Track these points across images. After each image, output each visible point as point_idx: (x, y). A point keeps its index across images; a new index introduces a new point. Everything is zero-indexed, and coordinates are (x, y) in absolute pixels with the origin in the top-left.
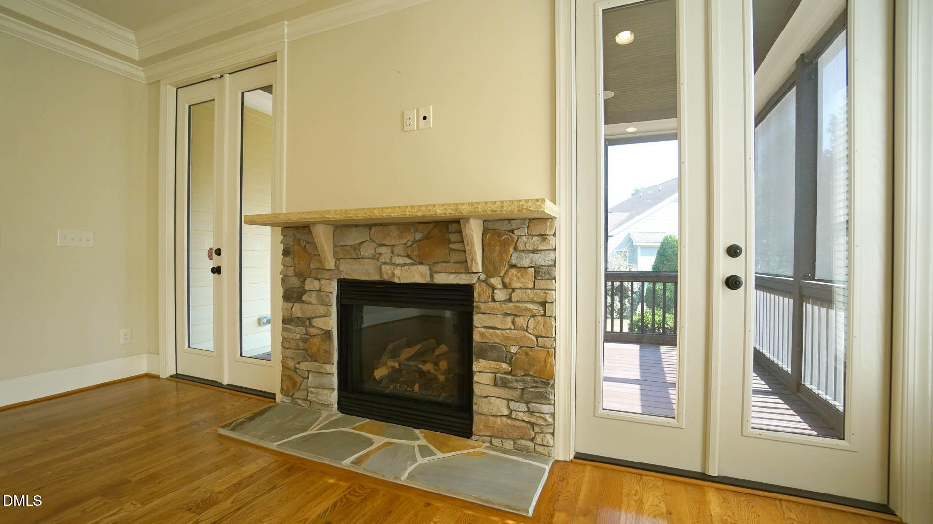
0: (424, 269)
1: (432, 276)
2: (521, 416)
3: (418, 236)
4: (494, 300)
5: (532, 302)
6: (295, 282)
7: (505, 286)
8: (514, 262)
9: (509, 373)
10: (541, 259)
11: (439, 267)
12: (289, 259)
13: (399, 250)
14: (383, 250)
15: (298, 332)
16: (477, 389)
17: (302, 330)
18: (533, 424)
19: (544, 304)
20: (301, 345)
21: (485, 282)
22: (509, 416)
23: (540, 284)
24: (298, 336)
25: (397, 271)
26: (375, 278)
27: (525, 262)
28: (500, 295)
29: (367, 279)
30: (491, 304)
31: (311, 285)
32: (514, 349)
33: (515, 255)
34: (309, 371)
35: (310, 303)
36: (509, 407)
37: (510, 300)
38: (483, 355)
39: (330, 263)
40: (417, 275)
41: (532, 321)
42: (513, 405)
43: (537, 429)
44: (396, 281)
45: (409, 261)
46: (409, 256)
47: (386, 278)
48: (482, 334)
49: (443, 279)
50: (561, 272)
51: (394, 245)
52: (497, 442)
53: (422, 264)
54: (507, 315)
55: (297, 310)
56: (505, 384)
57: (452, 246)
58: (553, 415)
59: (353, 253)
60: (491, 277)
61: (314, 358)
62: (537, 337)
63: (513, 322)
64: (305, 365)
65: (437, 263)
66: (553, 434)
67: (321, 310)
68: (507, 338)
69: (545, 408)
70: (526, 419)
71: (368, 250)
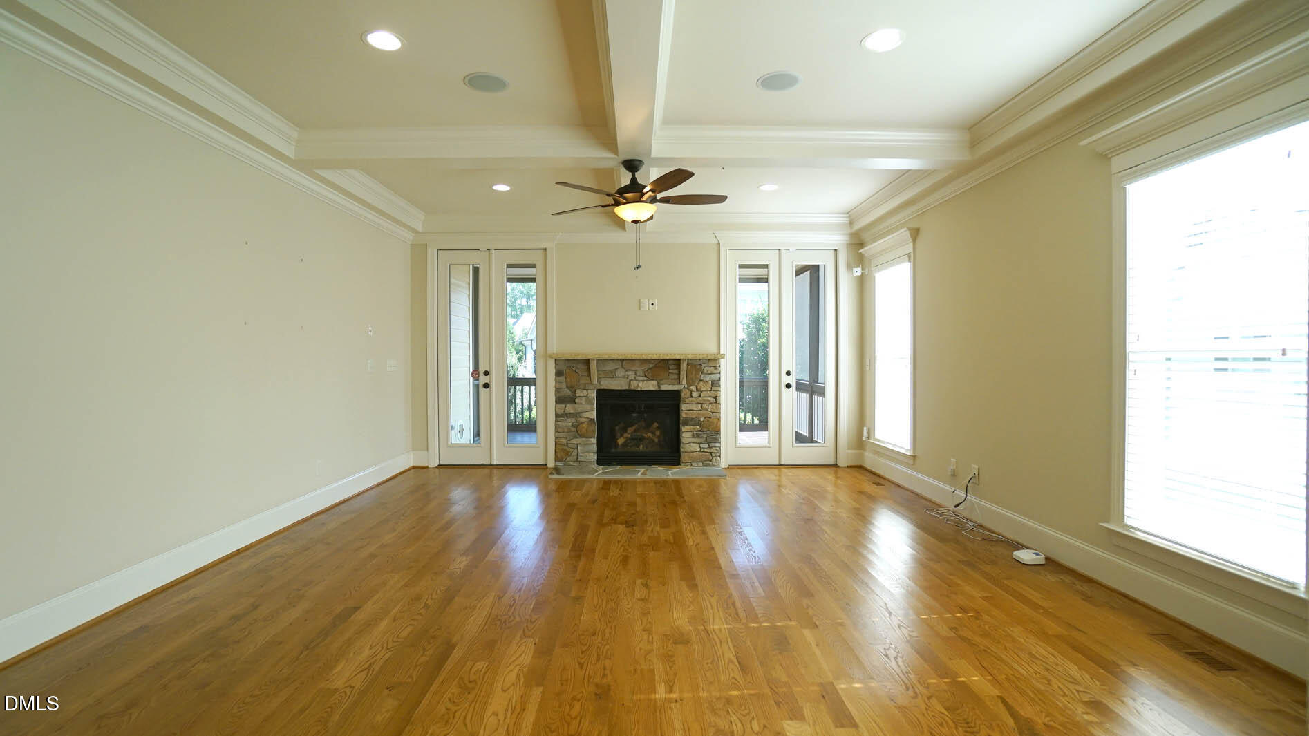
0: (655, 383)
1: (659, 387)
2: (706, 450)
3: (651, 366)
4: (692, 396)
5: (710, 397)
6: (567, 392)
7: (697, 390)
8: (702, 379)
9: (701, 431)
10: (714, 377)
11: (662, 382)
12: (562, 379)
13: (641, 373)
14: (630, 373)
15: (569, 422)
16: (683, 440)
17: (573, 420)
18: (711, 453)
19: (715, 398)
20: (573, 429)
21: (687, 388)
22: (700, 451)
23: (714, 389)
24: (570, 424)
25: (640, 384)
26: (626, 387)
27: (708, 379)
28: (695, 394)
29: (620, 388)
30: (692, 399)
31: (579, 393)
32: (702, 419)
33: (702, 376)
34: (577, 444)
35: (581, 404)
36: (700, 446)
37: (700, 396)
38: (686, 423)
39: (595, 381)
40: (651, 386)
41: (710, 406)
42: (702, 445)
43: (713, 455)
44: (639, 389)
45: (646, 379)
46: (646, 376)
47: (632, 388)
48: (686, 414)
49: (664, 387)
50: (722, 383)
51: (636, 370)
52: (693, 464)
53: (653, 380)
54: (699, 403)
55: (570, 408)
56: (698, 436)
57: (670, 371)
58: (720, 448)
59: (612, 375)
60: (691, 385)
61: (582, 436)
62: (713, 413)
63: (702, 407)
64: (575, 441)
65: (663, 380)
66: (720, 457)
67: (588, 407)
68: (699, 414)
69: (717, 445)
70: (709, 451)
71: (620, 373)
